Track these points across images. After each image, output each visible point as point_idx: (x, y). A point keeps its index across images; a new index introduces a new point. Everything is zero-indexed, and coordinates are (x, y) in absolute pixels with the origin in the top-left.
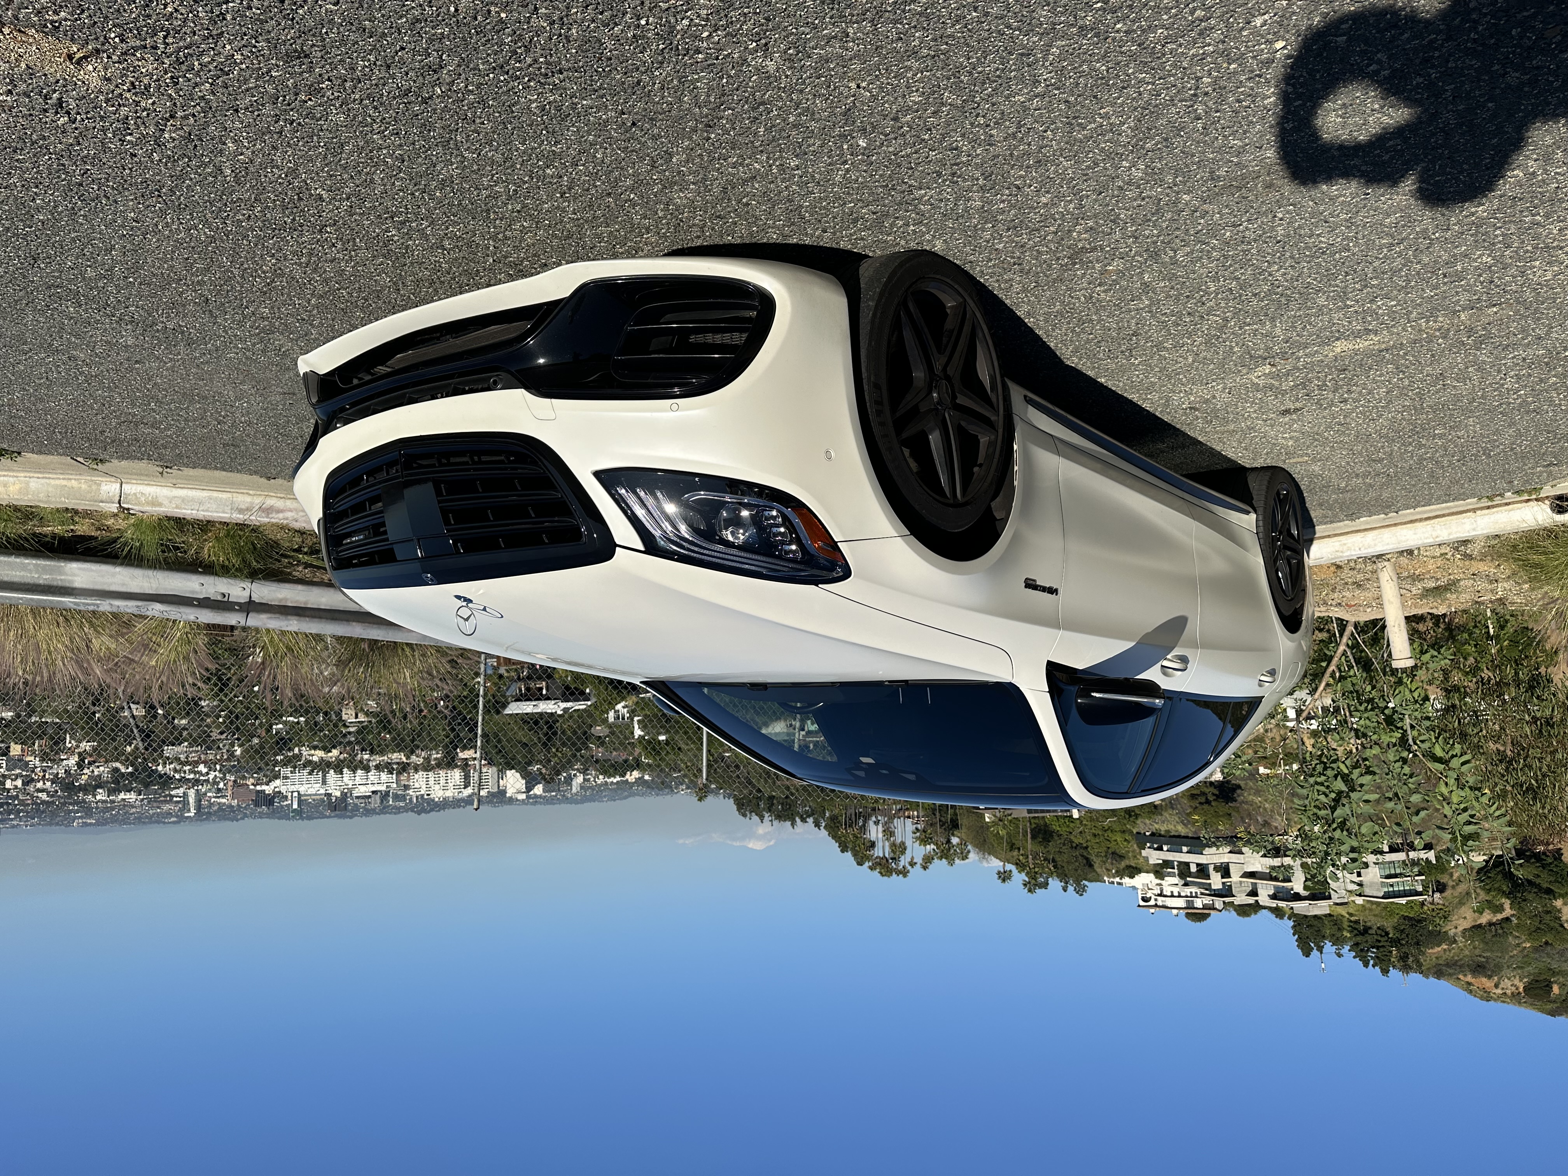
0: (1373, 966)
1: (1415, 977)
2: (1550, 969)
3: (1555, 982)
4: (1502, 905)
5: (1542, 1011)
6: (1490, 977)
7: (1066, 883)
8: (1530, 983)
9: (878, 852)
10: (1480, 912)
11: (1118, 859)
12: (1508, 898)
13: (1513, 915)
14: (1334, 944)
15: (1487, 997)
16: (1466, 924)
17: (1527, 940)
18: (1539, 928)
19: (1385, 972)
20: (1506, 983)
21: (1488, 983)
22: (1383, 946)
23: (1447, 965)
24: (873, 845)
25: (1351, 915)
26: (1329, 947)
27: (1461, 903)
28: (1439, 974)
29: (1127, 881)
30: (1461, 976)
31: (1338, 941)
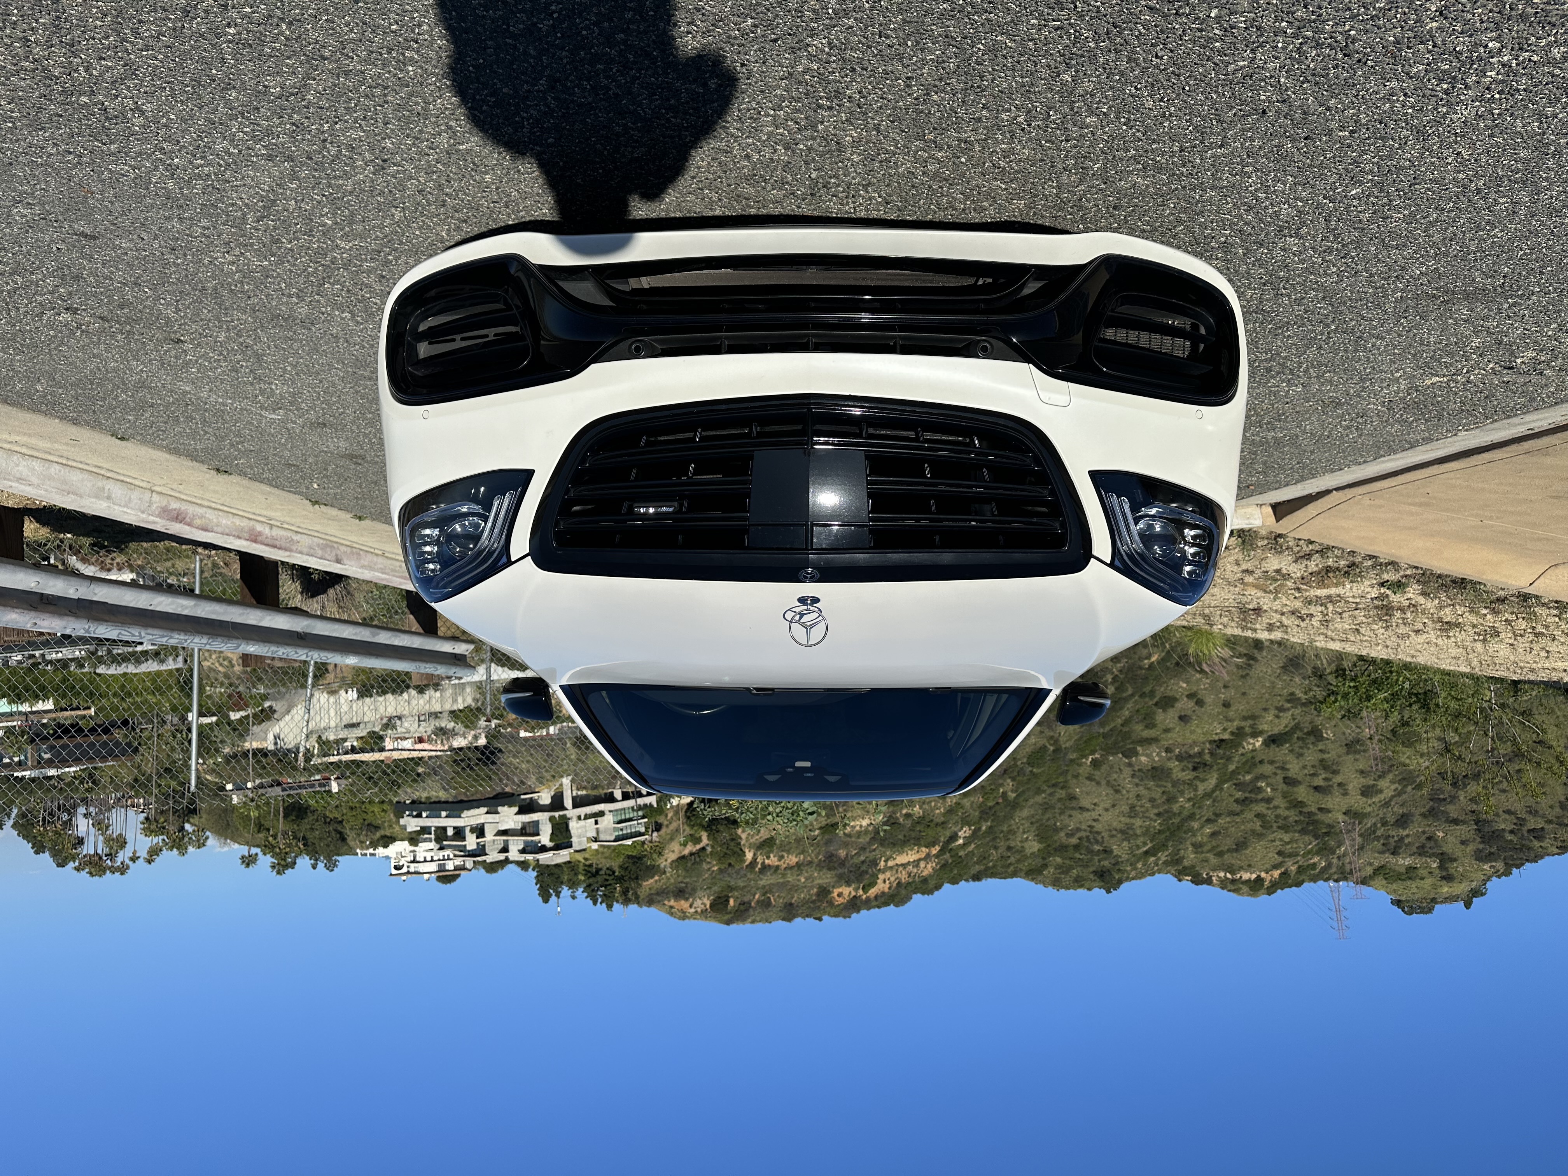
0: (601, 903)
1: (633, 907)
2: (729, 886)
3: (732, 896)
4: (700, 837)
5: (721, 922)
6: (687, 899)
7: (316, 860)
8: (714, 900)
9: (88, 849)
10: (685, 845)
11: (373, 830)
12: (706, 831)
13: (707, 845)
14: (570, 888)
15: (683, 916)
16: (673, 857)
17: (717, 865)
18: (726, 854)
19: (610, 907)
20: (698, 903)
21: (684, 904)
22: (610, 885)
23: (658, 894)
24: (80, 841)
25: (586, 859)
26: (565, 891)
27: (672, 839)
28: (650, 902)
29: (381, 851)
30: (666, 902)
31: (573, 885)
